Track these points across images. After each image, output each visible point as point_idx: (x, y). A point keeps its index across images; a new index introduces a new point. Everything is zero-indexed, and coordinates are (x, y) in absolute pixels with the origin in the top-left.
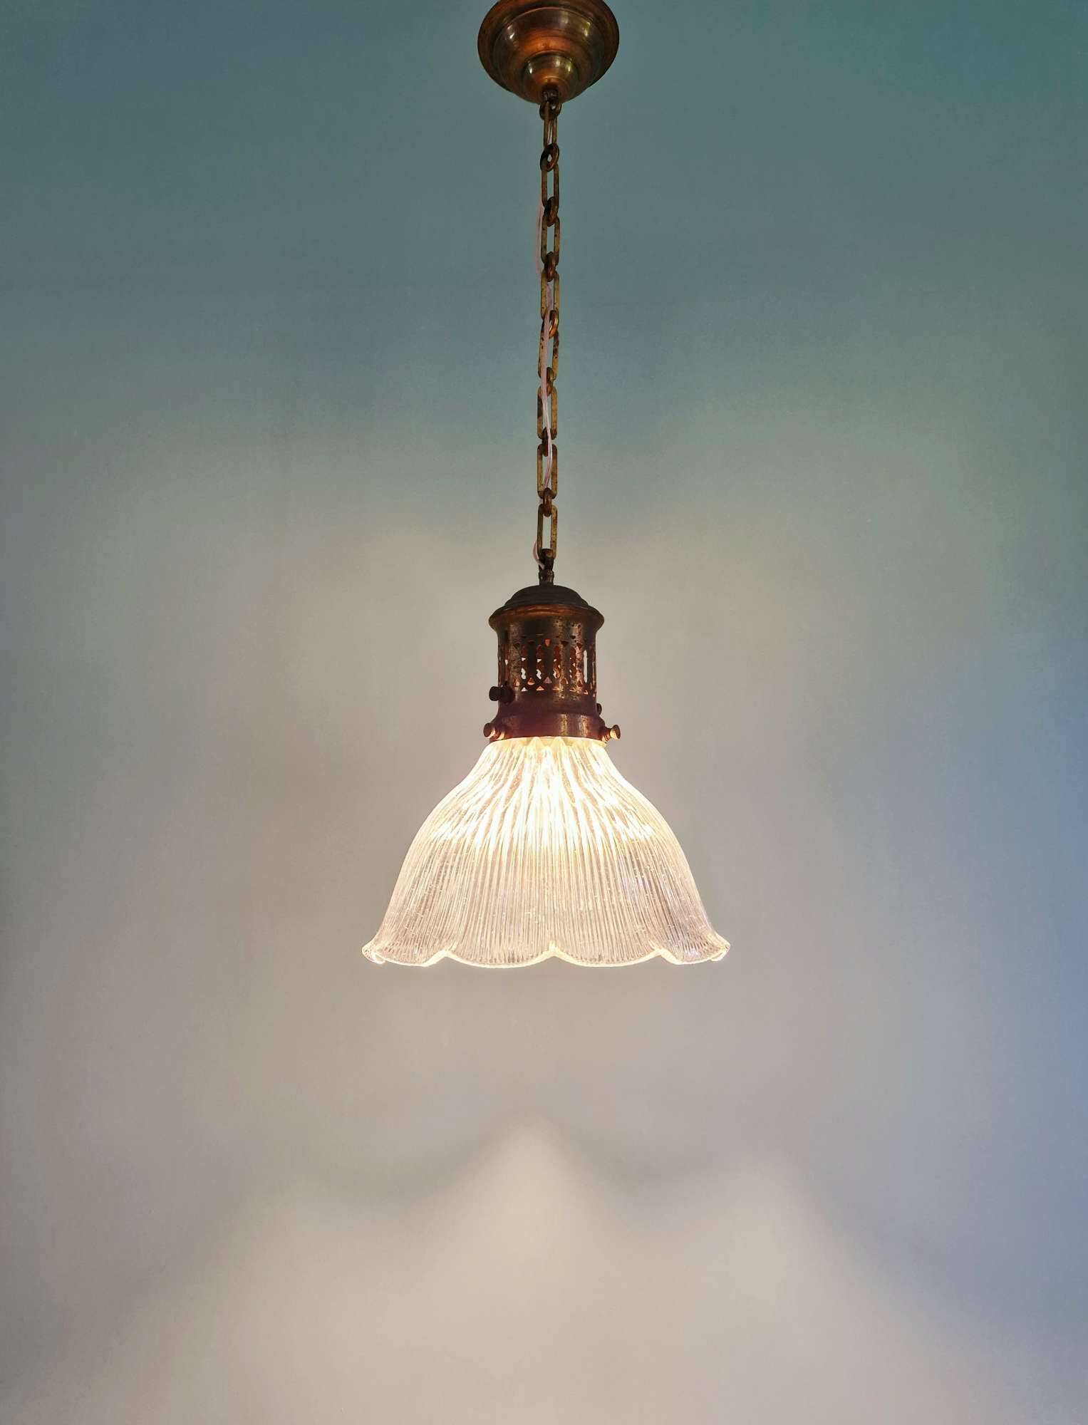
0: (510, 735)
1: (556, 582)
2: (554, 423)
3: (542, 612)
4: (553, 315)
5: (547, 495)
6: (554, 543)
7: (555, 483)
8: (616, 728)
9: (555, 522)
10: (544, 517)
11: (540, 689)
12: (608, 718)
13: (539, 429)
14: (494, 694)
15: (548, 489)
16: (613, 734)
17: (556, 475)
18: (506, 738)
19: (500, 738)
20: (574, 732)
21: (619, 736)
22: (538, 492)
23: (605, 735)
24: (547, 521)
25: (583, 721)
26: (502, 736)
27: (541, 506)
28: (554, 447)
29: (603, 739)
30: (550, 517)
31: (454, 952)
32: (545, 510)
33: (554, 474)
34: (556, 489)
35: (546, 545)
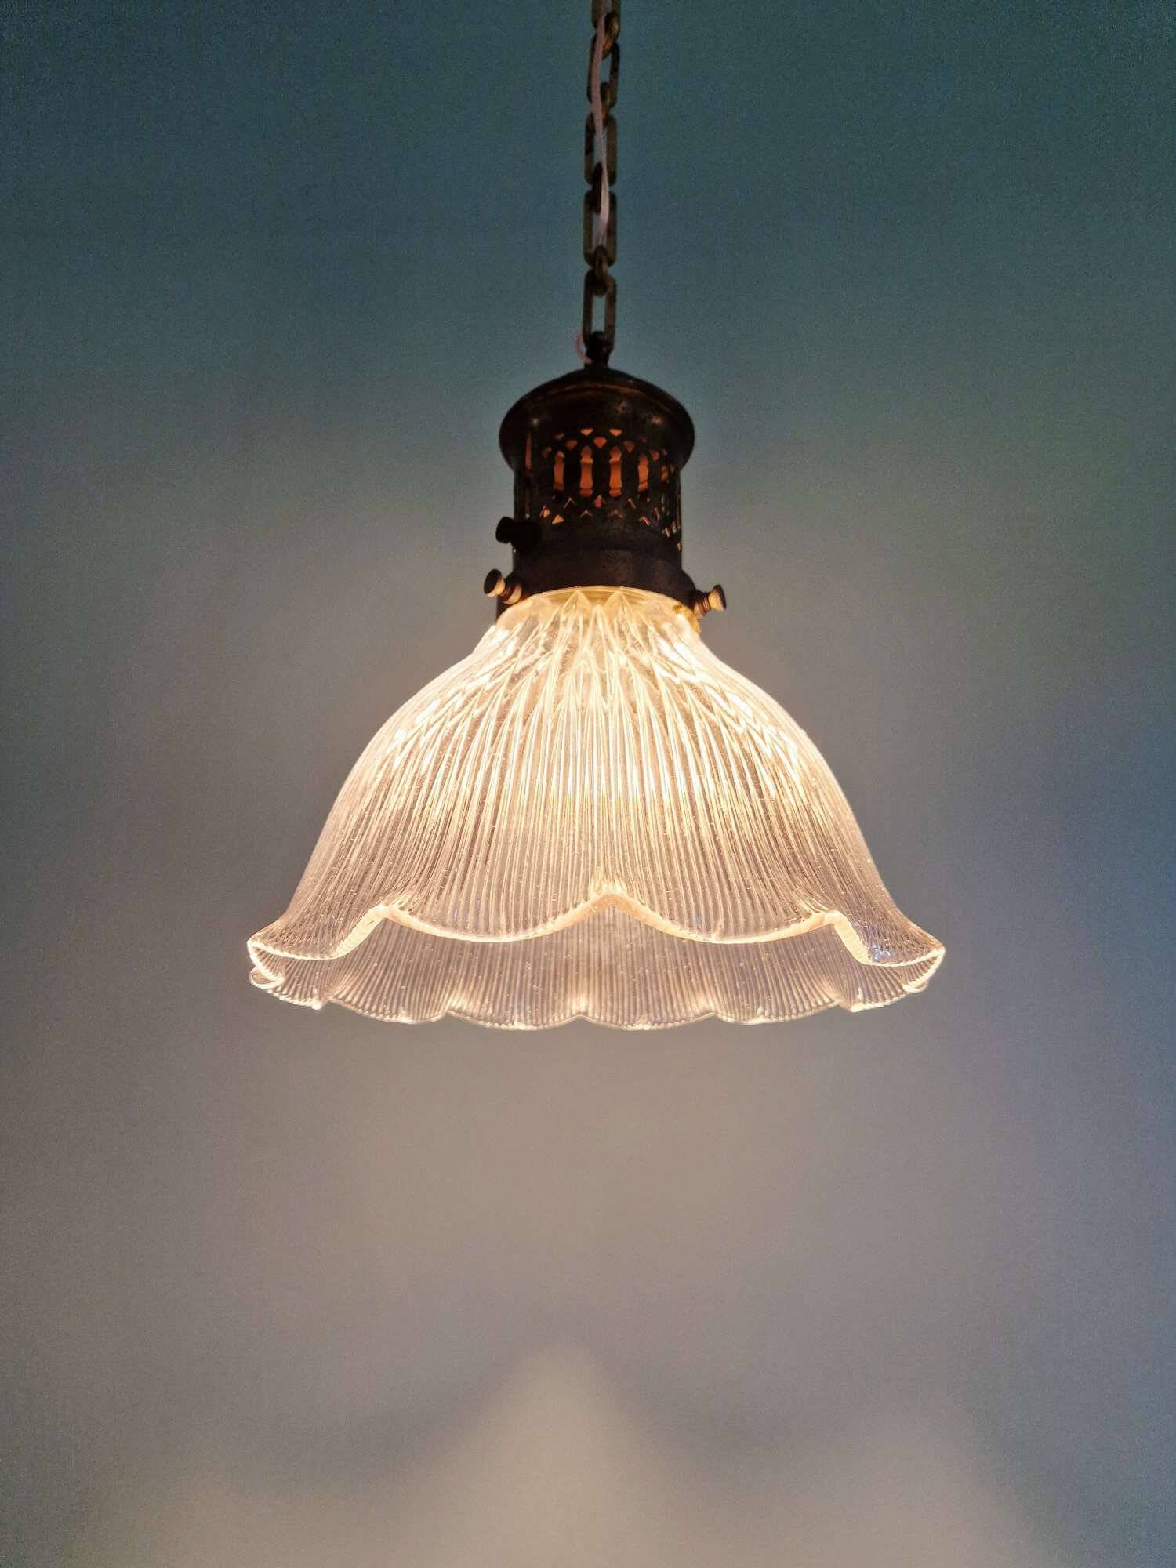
0: (531, 591)
2: (613, 159)
4: (612, 17)
5: (598, 258)
6: (610, 327)
7: (613, 245)
8: (718, 589)
9: (612, 301)
10: (594, 293)
13: (587, 169)
14: (506, 531)
15: (600, 252)
16: (714, 601)
21: (723, 603)
22: (585, 254)
23: (701, 602)
24: (599, 300)
26: (518, 592)
27: (589, 275)
28: (612, 196)
29: (697, 608)
30: (604, 294)
32: (597, 284)
34: (614, 254)
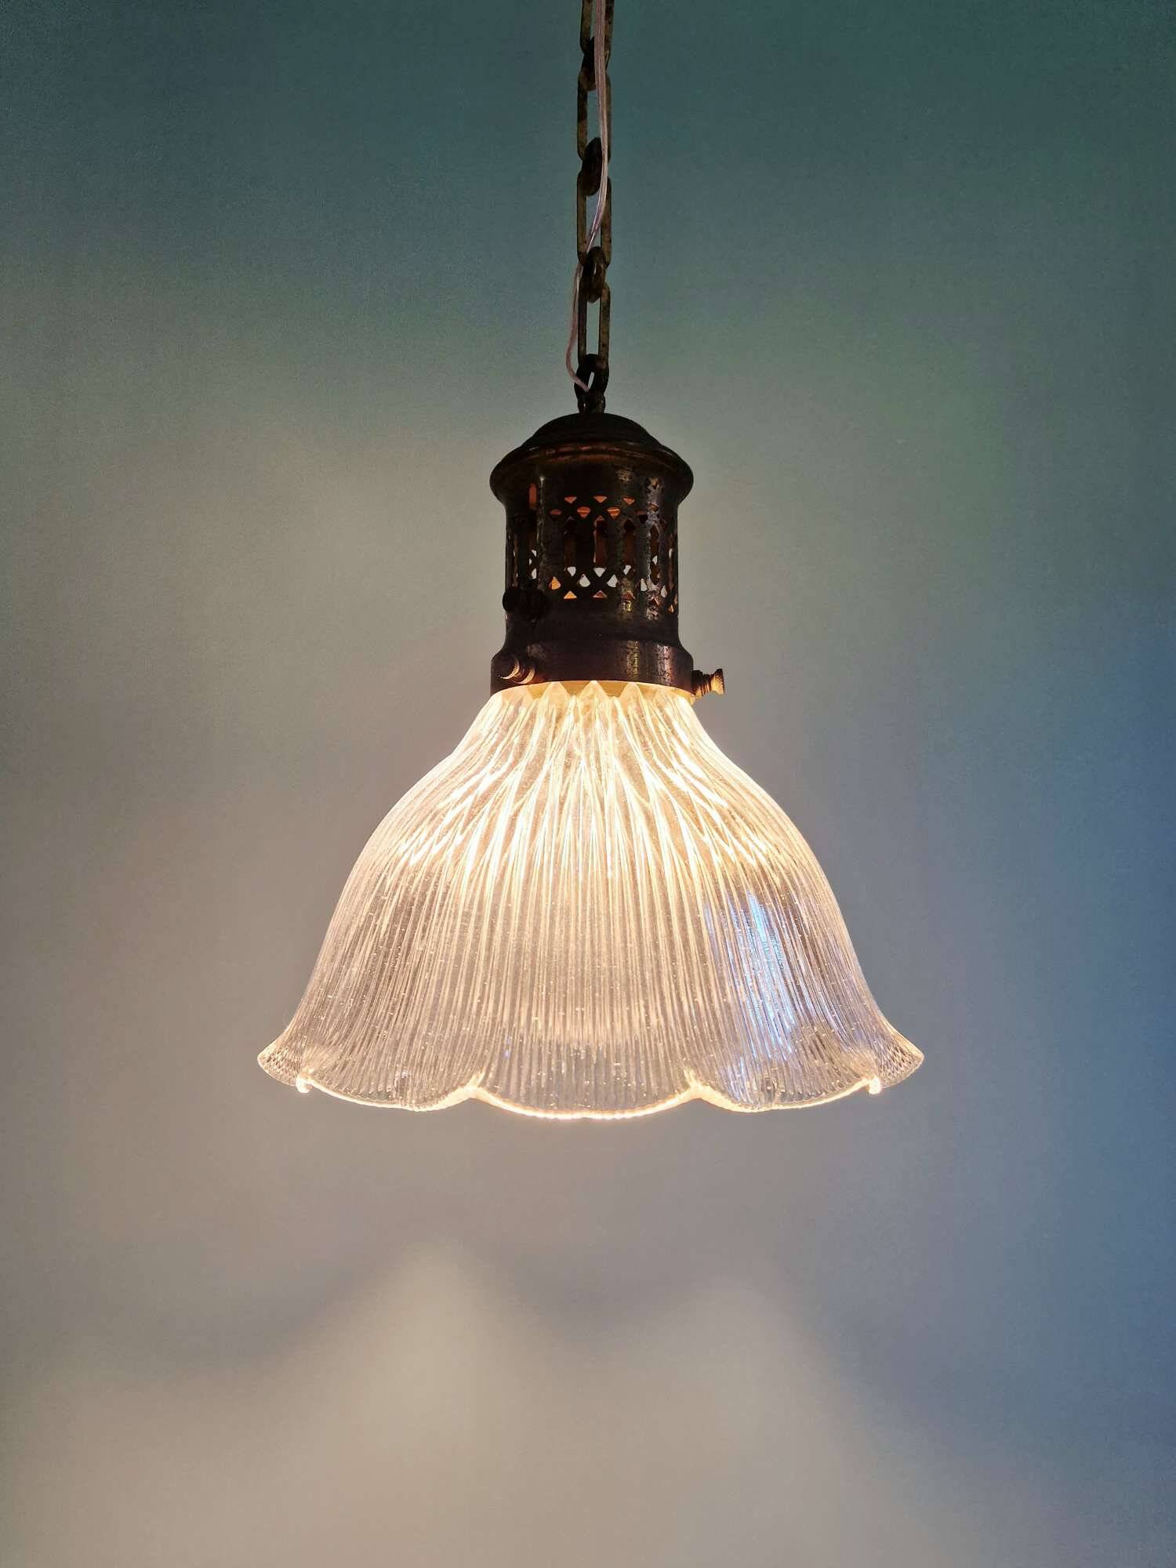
1: (610, 411)
5: (593, 261)
6: (604, 345)
7: (607, 242)
8: (720, 676)
9: (606, 311)
10: (588, 303)
13: (580, 144)
15: (594, 251)
16: (714, 688)
17: (610, 229)
18: (535, 681)
19: (526, 681)
20: (649, 674)
21: (725, 689)
22: (579, 253)
24: (593, 309)
26: (530, 678)
27: (582, 281)
30: (598, 302)
32: (591, 285)
33: (607, 227)
35: (592, 348)
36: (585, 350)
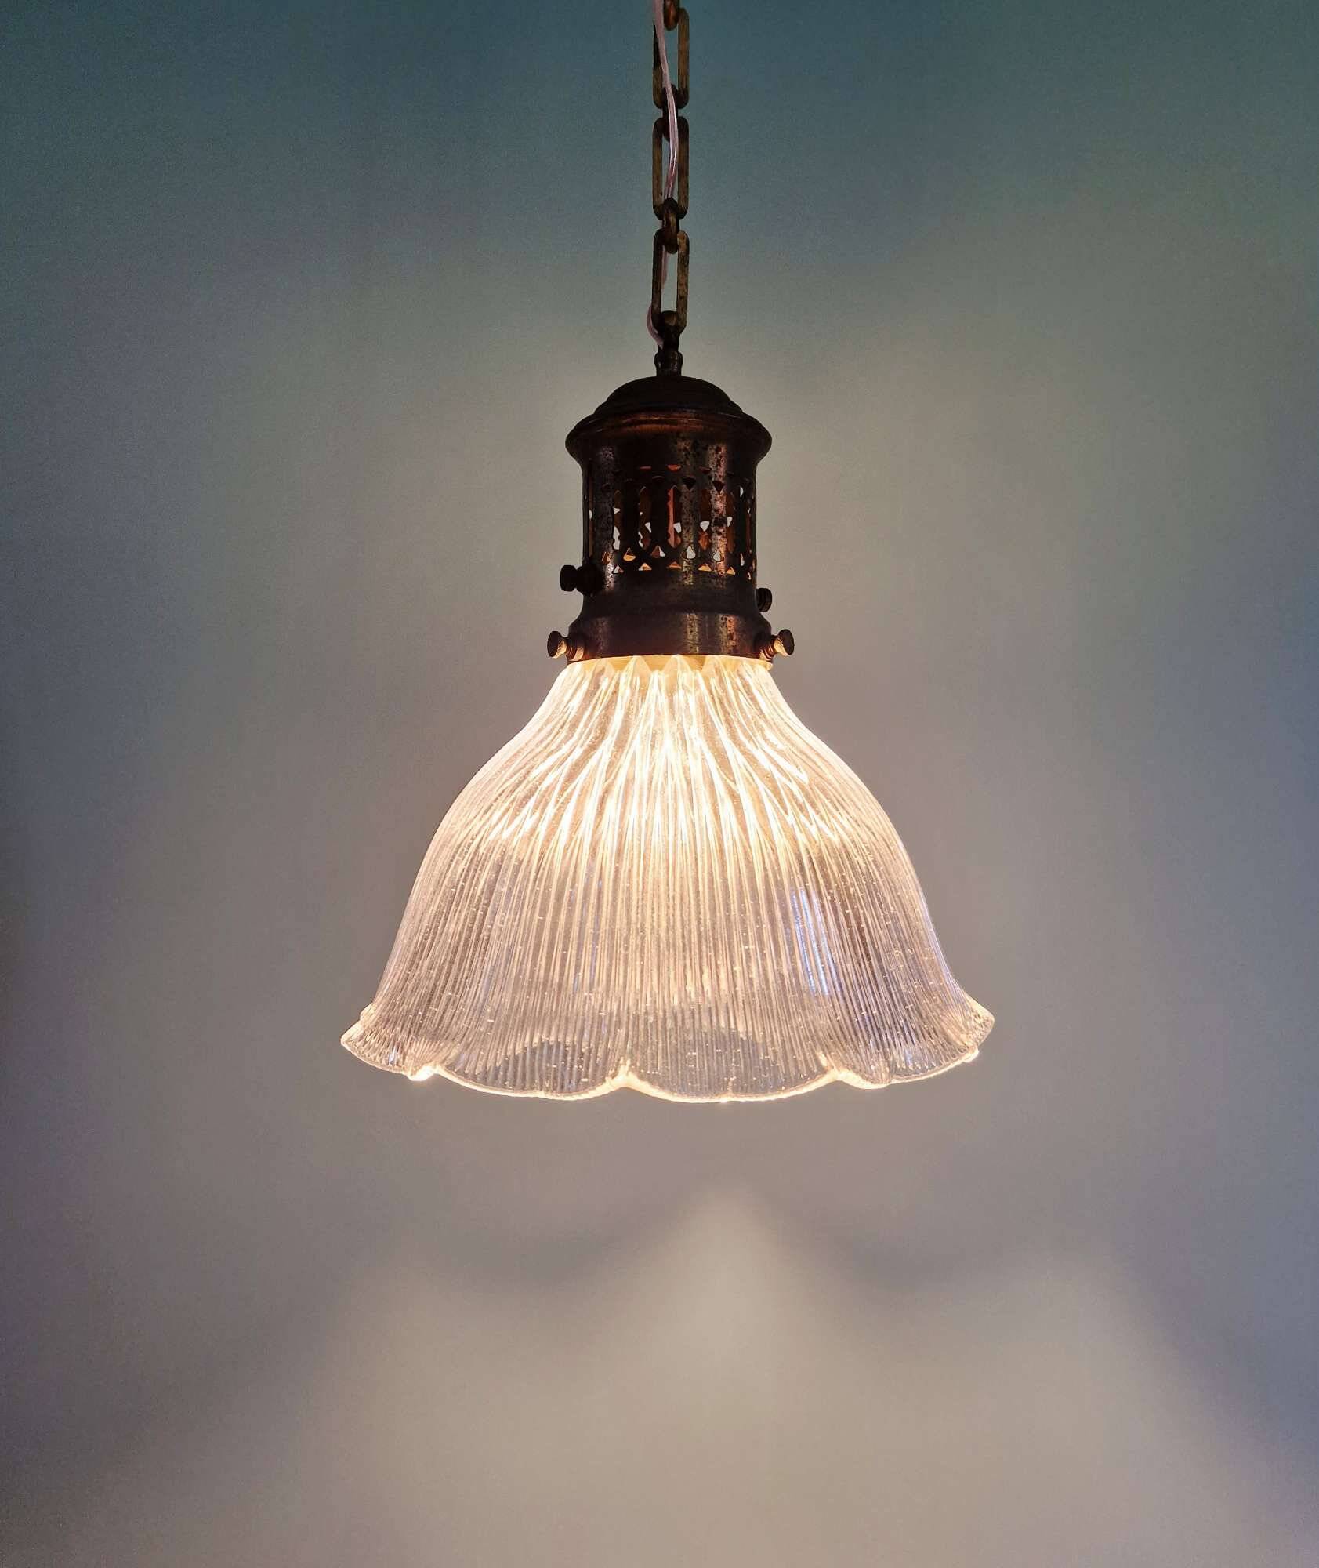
0: (592, 652)
1: (686, 372)
2: (683, 75)
3: (650, 424)
5: (670, 210)
6: (682, 300)
7: (684, 189)
8: (787, 637)
9: (684, 263)
10: (665, 253)
11: (645, 567)
12: (775, 618)
13: (653, 89)
14: (569, 578)
15: (670, 200)
17: (687, 174)
18: (585, 658)
19: (576, 658)
20: (710, 645)
21: (790, 649)
22: (654, 207)
23: (766, 649)
24: (672, 261)
25: (729, 624)
26: (579, 654)
27: (659, 233)
28: (683, 123)
29: (762, 655)
30: (677, 253)
31: (450, 1068)
32: (667, 241)
33: (683, 171)
34: (686, 199)
35: (669, 304)
36: (660, 306)
